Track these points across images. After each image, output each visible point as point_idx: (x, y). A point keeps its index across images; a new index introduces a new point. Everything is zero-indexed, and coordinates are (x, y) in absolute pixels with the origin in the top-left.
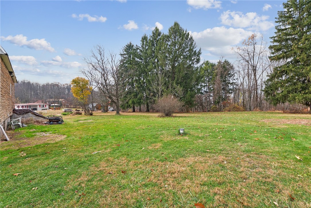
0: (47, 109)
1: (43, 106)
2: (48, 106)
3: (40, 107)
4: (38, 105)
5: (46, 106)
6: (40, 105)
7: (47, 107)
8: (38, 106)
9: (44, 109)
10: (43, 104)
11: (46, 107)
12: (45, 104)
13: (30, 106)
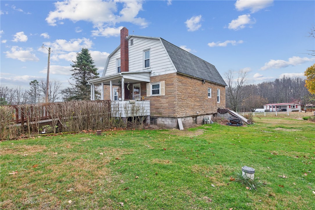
0: (298, 111)
1: (294, 107)
2: (300, 106)
3: (290, 108)
4: (287, 105)
5: (298, 106)
6: (290, 106)
7: (299, 108)
8: (288, 107)
9: (295, 111)
10: (293, 104)
11: (297, 108)
12: (295, 104)
13: (280, 106)
